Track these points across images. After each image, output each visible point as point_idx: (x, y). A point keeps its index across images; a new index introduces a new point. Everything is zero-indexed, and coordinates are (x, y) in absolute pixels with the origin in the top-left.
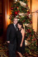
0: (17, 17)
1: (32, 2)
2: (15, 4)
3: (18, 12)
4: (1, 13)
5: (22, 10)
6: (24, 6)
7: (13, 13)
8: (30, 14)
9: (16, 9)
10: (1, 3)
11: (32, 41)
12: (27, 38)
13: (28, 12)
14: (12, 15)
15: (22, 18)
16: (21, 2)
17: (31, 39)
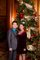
0: (22, 20)
1: (39, 4)
2: (21, 6)
3: (24, 15)
4: (6, 15)
5: (28, 12)
6: (30, 8)
7: (18, 16)
8: (36, 17)
9: (22, 11)
10: (6, 5)
11: (38, 47)
12: (33, 43)
13: (34, 15)
14: (17, 17)
15: (27, 21)
16: (27, 5)
17: (37, 44)
